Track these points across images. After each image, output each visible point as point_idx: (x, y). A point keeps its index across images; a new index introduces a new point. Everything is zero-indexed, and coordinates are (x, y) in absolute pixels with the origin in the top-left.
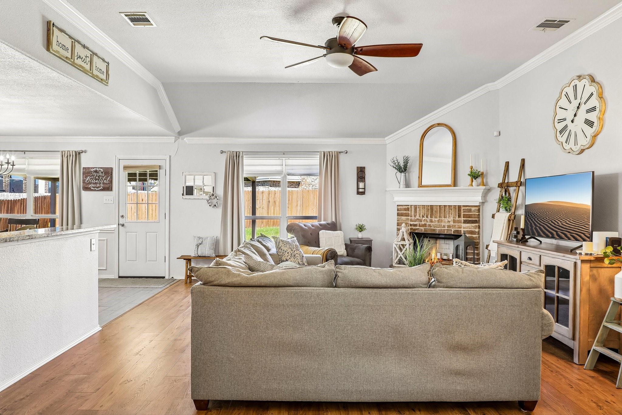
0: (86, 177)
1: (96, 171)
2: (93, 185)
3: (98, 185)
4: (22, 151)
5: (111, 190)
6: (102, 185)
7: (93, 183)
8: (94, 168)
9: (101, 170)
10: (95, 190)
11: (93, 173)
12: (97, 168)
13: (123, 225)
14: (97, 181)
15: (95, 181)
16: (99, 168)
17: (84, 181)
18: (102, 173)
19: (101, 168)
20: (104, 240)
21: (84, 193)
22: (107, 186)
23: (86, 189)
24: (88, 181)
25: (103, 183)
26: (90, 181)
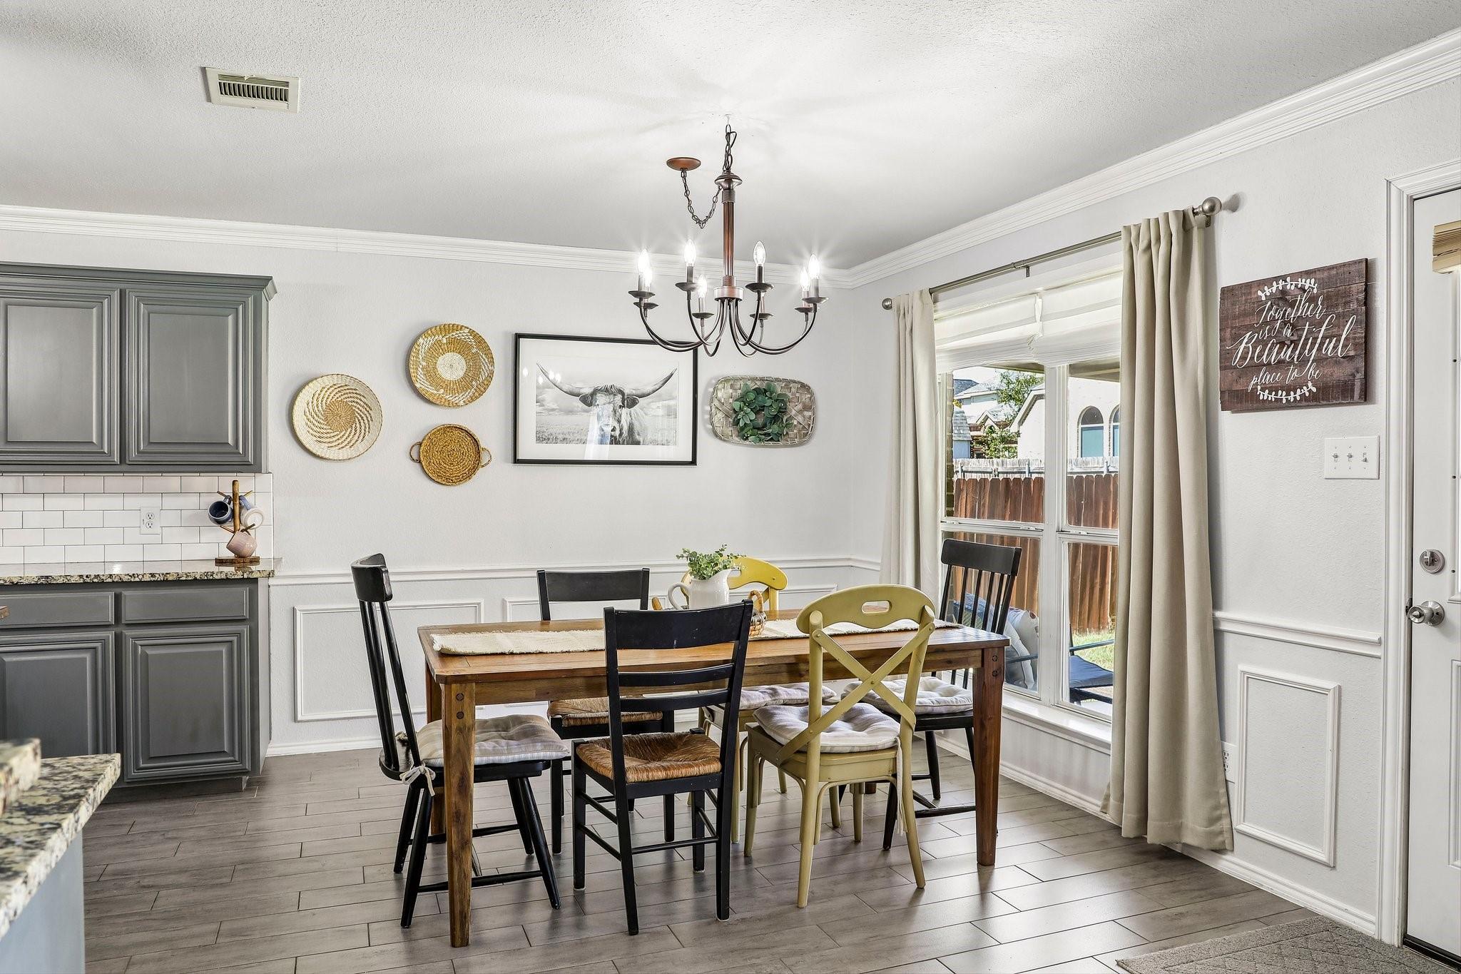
0: (1237, 338)
1: (1283, 298)
2: (1268, 378)
3: (1293, 374)
4: (1014, 266)
5: (1366, 396)
6: (1311, 370)
7: (1269, 364)
8: (1268, 282)
9: (1308, 283)
10: (1277, 405)
11: (1270, 309)
12: (1284, 278)
13: (1437, 618)
14: (1286, 354)
15: (1278, 353)
16: (1295, 276)
17: (1226, 356)
18: (1313, 299)
19: (1308, 273)
20: (1323, 692)
21: (1231, 424)
22: (1340, 373)
23: (1241, 400)
24: (1244, 358)
25: (1320, 361)
26: (1252, 358)
